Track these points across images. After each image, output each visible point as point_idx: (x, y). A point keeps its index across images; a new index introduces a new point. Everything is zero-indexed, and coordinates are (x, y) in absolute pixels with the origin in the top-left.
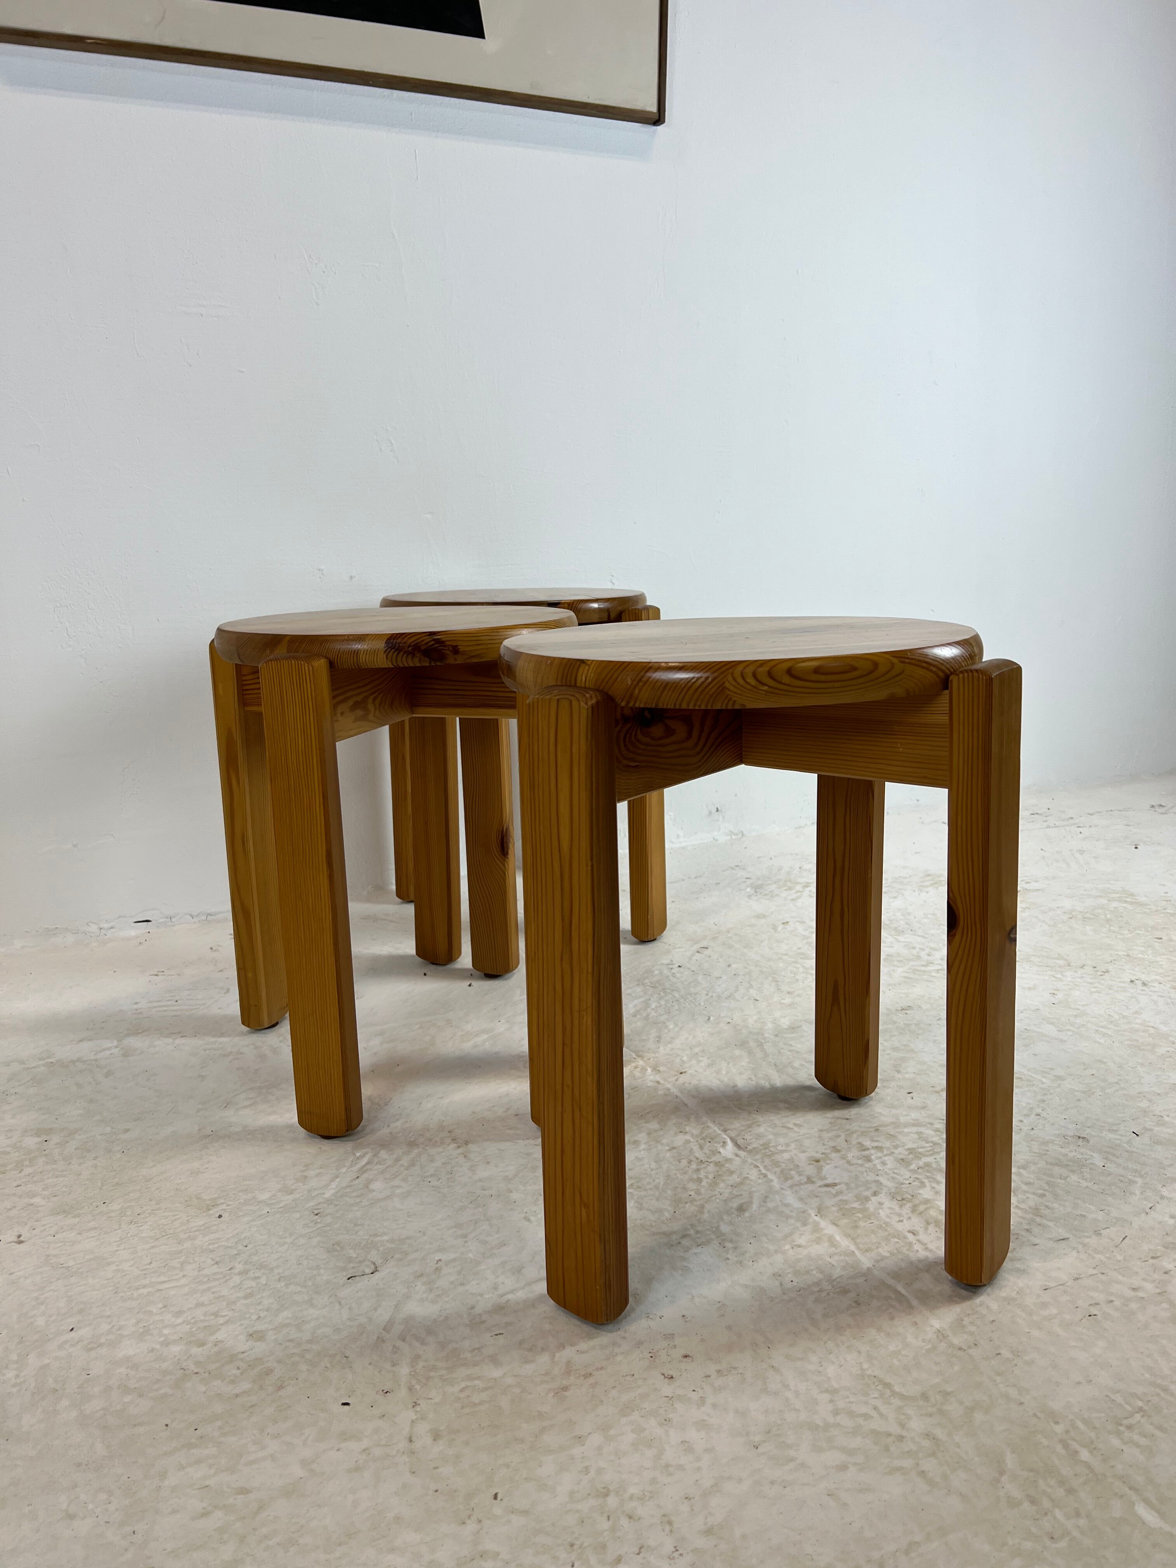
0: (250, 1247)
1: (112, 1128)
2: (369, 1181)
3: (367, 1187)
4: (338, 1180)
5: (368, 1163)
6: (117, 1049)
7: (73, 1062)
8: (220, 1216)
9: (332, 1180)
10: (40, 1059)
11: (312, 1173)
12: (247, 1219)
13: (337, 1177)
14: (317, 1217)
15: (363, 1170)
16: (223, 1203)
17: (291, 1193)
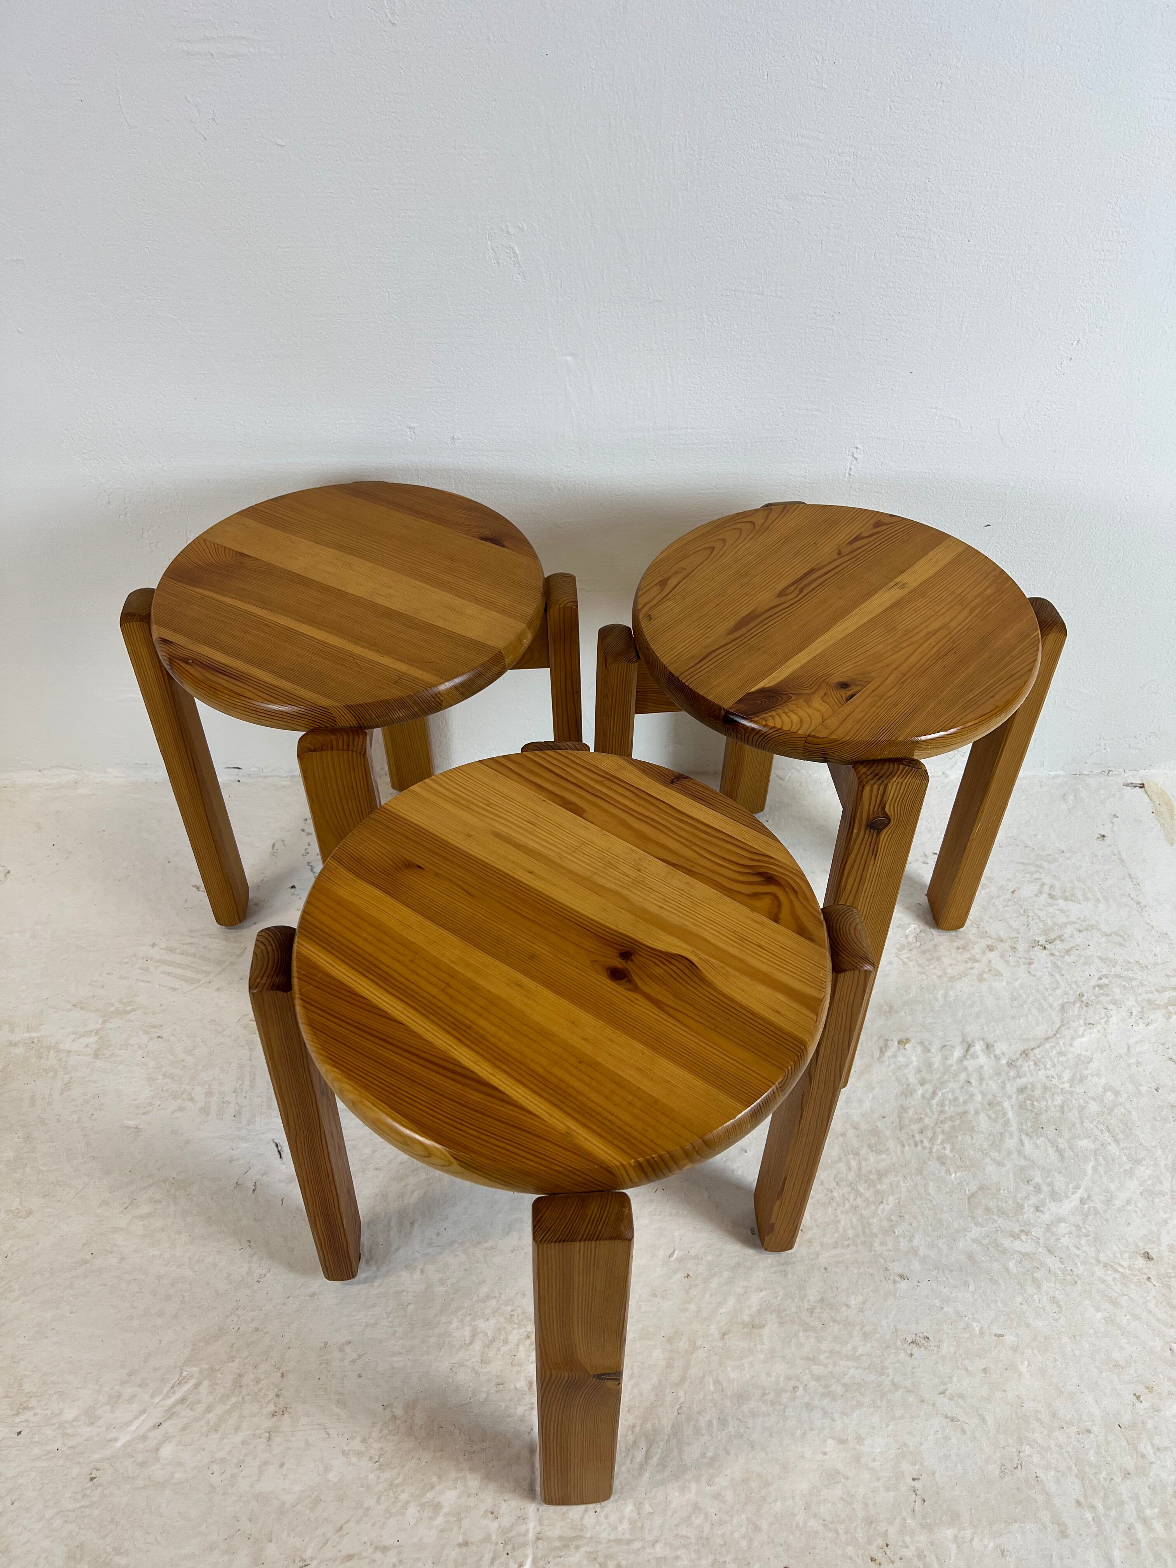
0: (16, 1504)
1: (21, 1203)
2: (166, 1439)
3: (158, 1450)
4: (143, 1417)
5: (183, 1400)
6: (96, 1038)
7: (49, 1048)
8: (20, 1433)
9: (137, 1417)
10: (29, 1030)
11: (128, 1391)
12: (37, 1450)
13: (143, 1411)
14: (90, 1484)
15: (170, 1413)
16: (33, 1408)
17: (92, 1424)
